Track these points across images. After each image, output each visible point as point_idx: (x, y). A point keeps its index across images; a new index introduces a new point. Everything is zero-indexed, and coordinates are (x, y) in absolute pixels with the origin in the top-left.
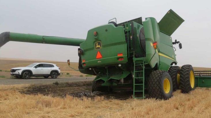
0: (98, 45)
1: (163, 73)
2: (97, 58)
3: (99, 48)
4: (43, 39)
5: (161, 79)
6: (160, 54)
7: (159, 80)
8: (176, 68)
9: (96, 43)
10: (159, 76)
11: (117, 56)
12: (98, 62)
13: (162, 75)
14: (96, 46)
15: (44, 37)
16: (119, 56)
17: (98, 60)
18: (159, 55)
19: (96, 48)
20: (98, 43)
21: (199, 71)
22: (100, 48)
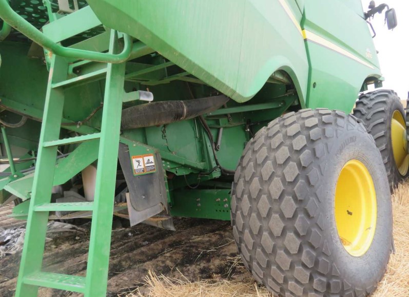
1: (329, 130)
5: (313, 174)
6: (309, 34)
7: (301, 181)
8: (386, 96)
10: (299, 152)
13: (319, 146)
18: (305, 40)
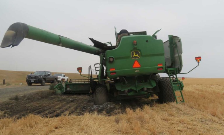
0: (136, 54)
2: (134, 67)
3: (136, 57)
4: (60, 39)
9: (133, 52)
11: (158, 66)
12: (136, 71)
14: (133, 54)
15: (60, 37)
16: (159, 66)
17: (137, 70)
19: (132, 57)
20: (136, 52)
22: (139, 57)
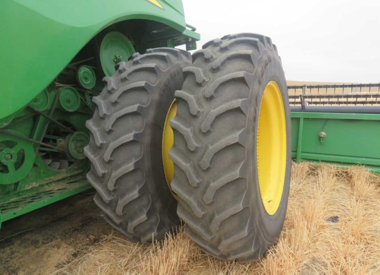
21: (301, 87)
